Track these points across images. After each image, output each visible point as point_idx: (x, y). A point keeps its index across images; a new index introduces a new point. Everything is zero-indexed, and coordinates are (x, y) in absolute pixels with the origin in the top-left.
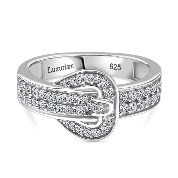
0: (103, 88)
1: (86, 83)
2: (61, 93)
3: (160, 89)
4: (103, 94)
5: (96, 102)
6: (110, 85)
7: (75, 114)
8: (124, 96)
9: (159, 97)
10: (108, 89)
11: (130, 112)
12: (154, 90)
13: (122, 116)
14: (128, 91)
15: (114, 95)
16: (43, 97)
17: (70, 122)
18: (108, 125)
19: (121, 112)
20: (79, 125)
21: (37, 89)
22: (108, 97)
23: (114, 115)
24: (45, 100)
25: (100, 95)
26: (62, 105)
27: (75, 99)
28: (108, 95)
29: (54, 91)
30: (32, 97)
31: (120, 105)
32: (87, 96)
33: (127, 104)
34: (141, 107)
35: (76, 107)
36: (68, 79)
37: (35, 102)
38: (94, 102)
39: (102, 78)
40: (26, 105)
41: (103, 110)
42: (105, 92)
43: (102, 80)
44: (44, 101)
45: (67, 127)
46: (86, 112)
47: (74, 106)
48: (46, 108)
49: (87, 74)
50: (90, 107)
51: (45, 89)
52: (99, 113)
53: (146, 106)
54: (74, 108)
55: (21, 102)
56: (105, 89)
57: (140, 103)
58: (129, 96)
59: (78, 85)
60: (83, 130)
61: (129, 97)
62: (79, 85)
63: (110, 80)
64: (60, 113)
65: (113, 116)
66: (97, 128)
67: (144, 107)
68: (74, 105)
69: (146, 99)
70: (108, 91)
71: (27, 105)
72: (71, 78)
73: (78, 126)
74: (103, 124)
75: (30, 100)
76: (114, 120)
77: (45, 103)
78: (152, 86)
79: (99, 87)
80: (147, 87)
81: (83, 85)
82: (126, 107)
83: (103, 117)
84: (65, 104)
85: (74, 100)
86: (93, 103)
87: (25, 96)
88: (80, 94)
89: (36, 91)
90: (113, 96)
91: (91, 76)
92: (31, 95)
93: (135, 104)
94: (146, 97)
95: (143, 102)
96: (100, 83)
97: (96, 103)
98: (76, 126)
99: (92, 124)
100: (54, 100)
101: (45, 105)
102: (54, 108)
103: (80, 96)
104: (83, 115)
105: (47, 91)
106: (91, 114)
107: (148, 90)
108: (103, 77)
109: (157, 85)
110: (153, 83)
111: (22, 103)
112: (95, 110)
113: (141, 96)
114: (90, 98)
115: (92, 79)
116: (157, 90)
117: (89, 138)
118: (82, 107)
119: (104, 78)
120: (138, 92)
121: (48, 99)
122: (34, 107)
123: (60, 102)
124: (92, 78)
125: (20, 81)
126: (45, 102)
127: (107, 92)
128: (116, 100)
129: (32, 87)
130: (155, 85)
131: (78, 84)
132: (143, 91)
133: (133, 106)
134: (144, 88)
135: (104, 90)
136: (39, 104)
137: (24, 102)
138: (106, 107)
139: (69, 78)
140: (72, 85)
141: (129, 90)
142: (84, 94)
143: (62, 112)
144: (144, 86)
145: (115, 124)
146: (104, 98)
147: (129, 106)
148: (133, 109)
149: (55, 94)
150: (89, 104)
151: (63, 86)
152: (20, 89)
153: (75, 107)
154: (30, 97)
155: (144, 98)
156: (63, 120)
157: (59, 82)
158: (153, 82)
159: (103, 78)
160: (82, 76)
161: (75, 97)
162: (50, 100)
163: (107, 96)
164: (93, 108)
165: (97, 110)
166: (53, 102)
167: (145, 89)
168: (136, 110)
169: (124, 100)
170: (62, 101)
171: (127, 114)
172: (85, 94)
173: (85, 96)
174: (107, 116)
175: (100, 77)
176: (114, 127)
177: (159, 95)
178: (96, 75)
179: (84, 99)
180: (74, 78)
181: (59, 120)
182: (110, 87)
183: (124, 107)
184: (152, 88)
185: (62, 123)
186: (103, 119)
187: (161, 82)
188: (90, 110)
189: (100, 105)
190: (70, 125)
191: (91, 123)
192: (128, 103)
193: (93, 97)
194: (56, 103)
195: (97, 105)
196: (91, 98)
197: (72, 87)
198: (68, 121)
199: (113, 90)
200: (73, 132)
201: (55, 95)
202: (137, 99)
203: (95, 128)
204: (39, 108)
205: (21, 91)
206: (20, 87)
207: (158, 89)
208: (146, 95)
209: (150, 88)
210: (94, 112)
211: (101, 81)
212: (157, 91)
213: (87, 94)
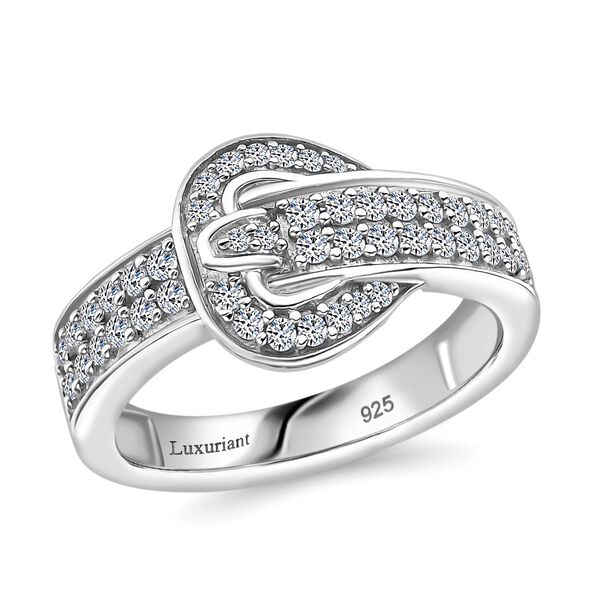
0: (253, 306)
1: (314, 311)
2: (387, 258)
3: (63, 372)
4: (245, 286)
5: (263, 254)
6: (232, 322)
7: (317, 196)
8: (173, 300)
9: (60, 345)
10: (235, 306)
11: (139, 260)
12: (83, 362)
13: (162, 239)
14: (166, 323)
15: (207, 293)
16: (436, 232)
17: (323, 171)
18: (200, 197)
19: (168, 249)
20: (293, 169)
21: (464, 255)
22: (225, 280)
23: (189, 232)
24: (428, 225)
25: (254, 280)
26: (370, 218)
27: (334, 247)
28: (229, 287)
29: (410, 260)
30: (471, 227)
31: (179, 268)
32: (299, 264)
33: (157, 279)
34: (109, 290)
35: (322, 221)
36: (378, 311)
37: (457, 211)
38: (267, 252)
39: (265, 342)
40: (480, 199)
41: (230, 234)
42: (242, 294)
43: (263, 335)
44: (431, 220)
45: (326, 154)
46: (282, 212)
47: (327, 222)
48: (417, 197)
49: (318, 343)
50: (277, 231)
51: (440, 261)
52: (238, 223)
53: (94, 298)
54: (325, 215)
55: (496, 205)
56: (243, 306)
57: (116, 300)
58: (158, 307)
59: (338, 295)
60: (274, 160)
61: (156, 303)
62: (336, 298)
63: (235, 342)
64: (364, 190)
65: (192, 229)
66: (232, 177)
67: (97, 293)
68: (330, 225)
69: (99, 320)
70: (233, 300)
71: (476, 198)
72: (366, 315)
73: (293, 167)
74: (216, 195)
75: (473, 218)
76: (185, 219)
77: (424, 214)
78: (91, 370)
79: (267, 306)
80: (106, 362)
81: (323, 300)
82: (157, 268)
83: (223, 214)
84: (361, 222)
85: (337, 243)
86: (271, 247)
87: (494, 226)
88: (323, 267)
89: (467, 248)
90: (210, 290)
91: (302, 339)
92: (477, 233)
93: (130, 289)
94: (102, 327)
95: (106, 305)
96: (266, 321)
97: (262, 251)
98: (300, 163)
99: (253, 184)
100: (401, 231)
101: (423, 209)
102: (390, 205)
103: (321, 260)
104: (291, 200)
105: (430, 255)
106: (265, 212)
107: (99, 353)
108: (262, 348)
109: (76, 381)
110: (90, 383)
111: (494, 203)
112: (254, 227)
113: (117, 324)
114: (284, 262)
115: (296, 328)
116: (71, 366)
117: (248, 143)
118: (302, 225)
119: (256, 342)
120: (131, 330)
121: (419, 228)
122: (454, 197)
123: (379, 226)
124: (297, 332)
125: (523, 272)
126: (426, 216)
127: (236, 294)
128: (198, 279)
129: (481, 259)
130: (81, 377)
131: (339, 300)
132: (115, 340)
133: (134, 283)
134: (113, 353)
135: (248, 300)
136: (442, 206)
137: (488, 206)
138: (222, 247)
139: (374, 316)
140: (357, 293)
141: (161, 326)
142: (311, 271)
143: (362, 196)
144: (117, 358)
145: (178, 208)
146: (238, 274)
147: (148, 276)
148: (133, 273)
149: (405, 249)
150: (282, 242)
151: (388, 284)
152: (514, 246)
153: (325, 220)
154: (476, 225)
155: (105, 320)
156: (349, 170)
157: (401, 294)
158: (90, 385)
159: (259, 341)
160: (333, 330)
161: (337, 251)
162: (412, 226)
163: (232, 284)
164: (266, 233)
165: (248, 228)
166: (402, 221)
167: (109, 350)
168: (121, 273)
169: (171, 289)
170: (373, 230)
171: (147, 250)
172: (306, 271)
173: (305, 264)
174: (211, 220)
175: (272, 345)
176: (180, 200)
177: (61, 354)
178: (287, 348)
179: (304, 254)
180: (358, 317)
181: (360, 167)
182: (229, 316)
183: (163, 268)
184: (90, 363)
185: (347, 161)
186: (222, 208)
187: (67, 398)
188: (273, 224)
189: (243, 249)
190: (321, 161)
191: (256, 186)
192: (154, 285)
193: (275, 268)
194: (389, 219)
195: (254, 245)
196: (281, 262)
197: (356, 285)
198: (332, 172)
199: (218, 309)
200: (303, 143)
201: (402, 245)
202: (129, 307)
203: (237, 175)
204: (436, 194)
205: (509, 241)
206: (516, 253)
207: (70, 370)
208: (101, 334)
209: (97, 360)
210: (258, 219)
211: (264, 331)
212: (70, 363)
213: (301, 272)
